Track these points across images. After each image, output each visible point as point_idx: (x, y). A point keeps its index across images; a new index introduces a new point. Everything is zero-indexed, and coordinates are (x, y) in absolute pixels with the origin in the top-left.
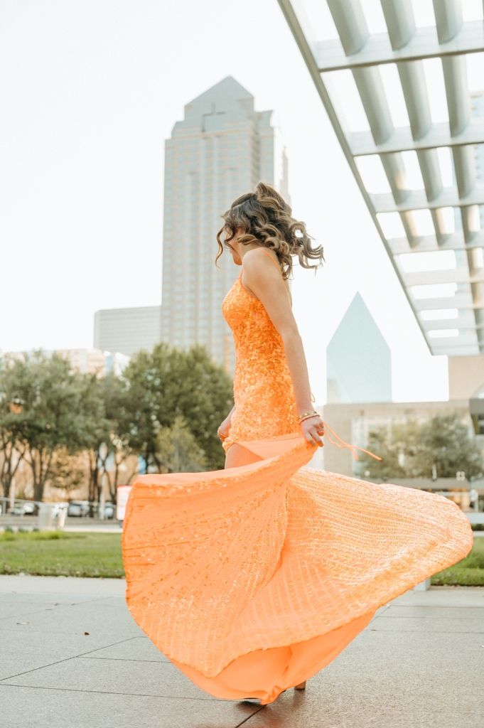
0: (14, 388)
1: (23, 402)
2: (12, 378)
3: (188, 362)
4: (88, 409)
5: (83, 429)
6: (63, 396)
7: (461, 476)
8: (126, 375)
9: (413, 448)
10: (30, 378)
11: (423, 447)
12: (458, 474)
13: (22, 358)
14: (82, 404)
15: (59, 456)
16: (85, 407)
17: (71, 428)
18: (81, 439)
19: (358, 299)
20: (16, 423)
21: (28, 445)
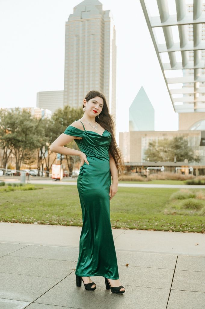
0: (8, 123)
1: (11, 129)
2: (7, 119)
3: (78, 114)
4: (38, 132)
5: (36, 141)
6: (28, 127)
7: (186, 161)
8: (53, 118)
9: (166, 149)
10: (14, 119)
11: (170, 149)
12: (185, 160)
13: (11, 111)
14: (36, 131)
15: (26, 151)
16: (37, 132)
17: (31, 140)
18: (36, 145)
19: (142, 88)
20: (9, 138)
21: (13, 147)
